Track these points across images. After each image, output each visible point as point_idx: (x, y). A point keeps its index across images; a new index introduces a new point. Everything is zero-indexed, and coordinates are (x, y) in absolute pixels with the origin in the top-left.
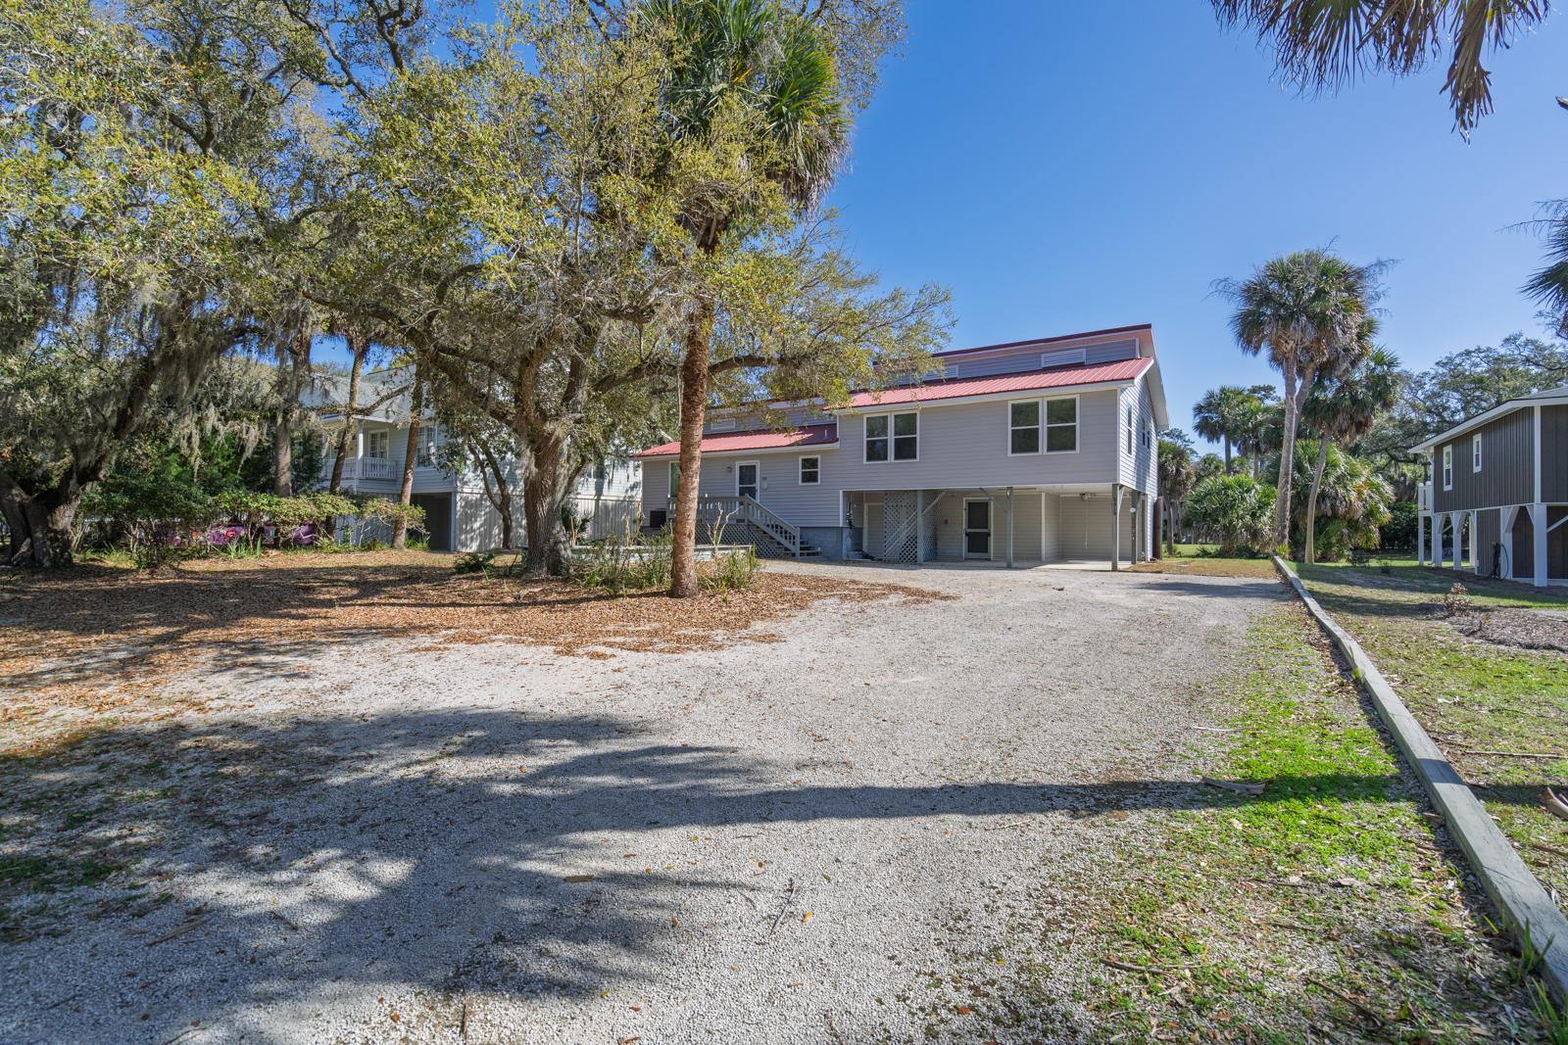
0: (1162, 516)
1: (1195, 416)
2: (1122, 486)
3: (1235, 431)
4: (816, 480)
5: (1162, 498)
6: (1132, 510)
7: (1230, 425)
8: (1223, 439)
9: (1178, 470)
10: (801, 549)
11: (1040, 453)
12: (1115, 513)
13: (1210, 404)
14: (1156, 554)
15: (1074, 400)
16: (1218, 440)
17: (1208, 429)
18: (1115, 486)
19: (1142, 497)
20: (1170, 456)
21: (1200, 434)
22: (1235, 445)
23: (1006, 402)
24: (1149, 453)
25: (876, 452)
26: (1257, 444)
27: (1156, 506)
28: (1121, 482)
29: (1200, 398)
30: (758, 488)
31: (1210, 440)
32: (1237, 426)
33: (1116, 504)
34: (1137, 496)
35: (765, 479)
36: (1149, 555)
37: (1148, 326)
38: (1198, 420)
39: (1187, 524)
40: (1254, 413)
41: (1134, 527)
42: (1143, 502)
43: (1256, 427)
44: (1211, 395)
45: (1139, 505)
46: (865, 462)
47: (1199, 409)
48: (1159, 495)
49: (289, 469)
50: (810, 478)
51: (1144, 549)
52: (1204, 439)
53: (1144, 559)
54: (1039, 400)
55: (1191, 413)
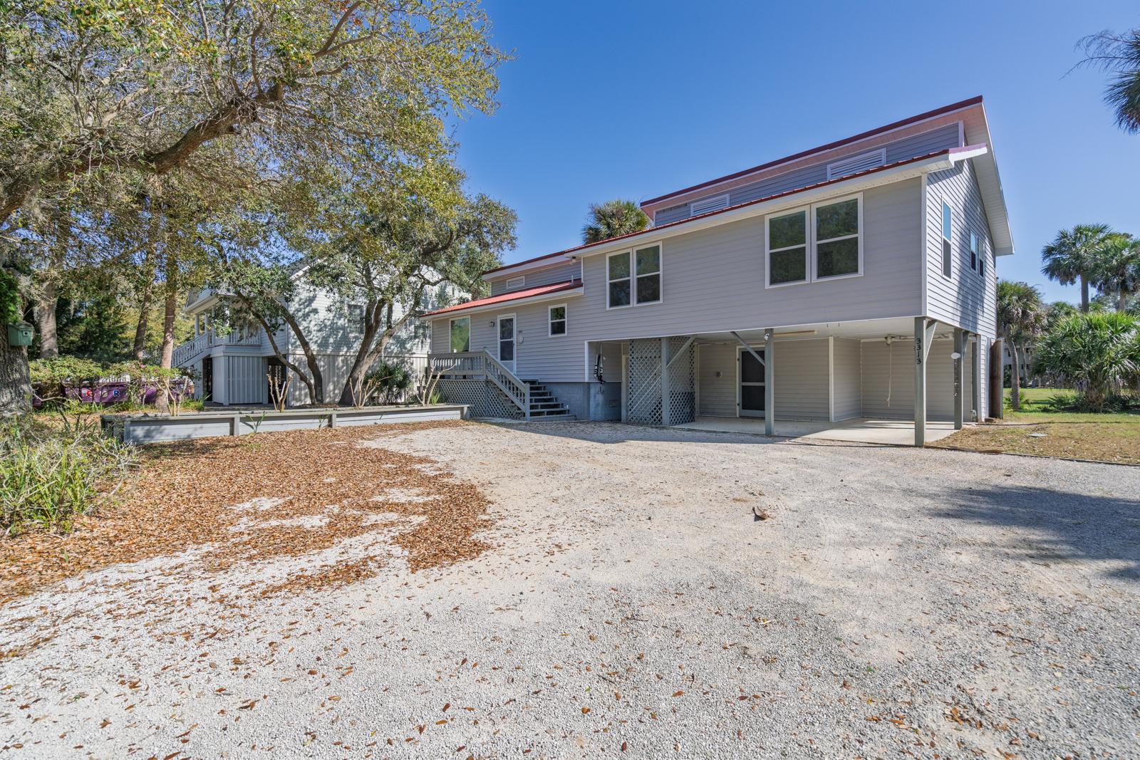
0: (1003, 360)
1: (1044, 259)
2: (932, 322)
3: (1094, 271)
4: (563, 331)
5: (1002, 339)
6: (955, 356)
7: (1089, 263)
8: (1078, 280)
9: (1024, 313)
10: (532, 407)
11: (807, 281)
12: (920, 361)
13: (1063, 244)
14: (994, 412)
15: (855, 202)
16: (1073, 282)
17: (1060, 270)
18: (919, 321)
19: (971, 339)
20: (1015, 298)
21: (1051, 278)
22: (1094, 284)
23: (762, 217)
24: (983, 282)
25: (619, 295)
26: (1124, 282)
27: (993, 351)
28: (929, 314)
29: (1051, 239)
30: (515, 342)
31: (1063, 283)
32: (1097, 266)
33: (920, 347)
34: (963, 336)
35: (520, 332)
36: (984, 413)
37: (978, 100)
38: (1047, 263)
39: (1038, 370)
40: (1118, 250)
41: (958, 379)
42: (974, 345)
43: (1123, 264)
44: (1064, 235)
45: (967, 349)
46: (608, 308)
47: (1049, 251)
48: (999, 335)
49: (53, 336)
50: (558, 328)
51: (975, 405)
52: (1056, 282)
53: (976, 420)
54: (806, 209)
55: (1041, 255)
